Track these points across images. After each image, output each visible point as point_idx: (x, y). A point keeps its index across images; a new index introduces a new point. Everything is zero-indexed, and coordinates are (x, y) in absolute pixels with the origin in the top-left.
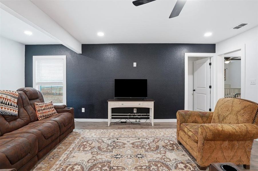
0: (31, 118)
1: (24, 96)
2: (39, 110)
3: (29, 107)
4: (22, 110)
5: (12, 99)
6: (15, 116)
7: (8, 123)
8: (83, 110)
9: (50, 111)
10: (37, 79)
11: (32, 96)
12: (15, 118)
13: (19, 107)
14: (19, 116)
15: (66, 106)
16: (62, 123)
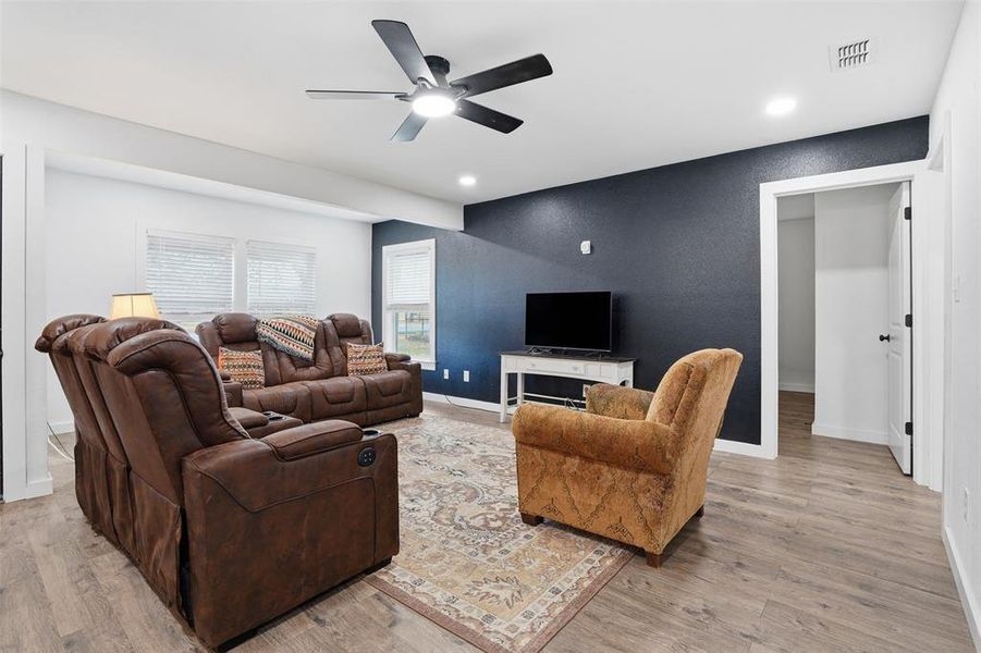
0: (335, 369)
1: (331, 331)
2: (351, 359)
3: (337, 351)
4: (322, 352)
5: (308, 331)
6: (307, 360)
7: (293, 368)
8: (466, 377)
9: (373, 364)
10: (389, 298)
11: (347, 330)
12: (306, 364)
13: (318, 346)
14: (314, 362)
15: (407, 359)
16: (375, 385)
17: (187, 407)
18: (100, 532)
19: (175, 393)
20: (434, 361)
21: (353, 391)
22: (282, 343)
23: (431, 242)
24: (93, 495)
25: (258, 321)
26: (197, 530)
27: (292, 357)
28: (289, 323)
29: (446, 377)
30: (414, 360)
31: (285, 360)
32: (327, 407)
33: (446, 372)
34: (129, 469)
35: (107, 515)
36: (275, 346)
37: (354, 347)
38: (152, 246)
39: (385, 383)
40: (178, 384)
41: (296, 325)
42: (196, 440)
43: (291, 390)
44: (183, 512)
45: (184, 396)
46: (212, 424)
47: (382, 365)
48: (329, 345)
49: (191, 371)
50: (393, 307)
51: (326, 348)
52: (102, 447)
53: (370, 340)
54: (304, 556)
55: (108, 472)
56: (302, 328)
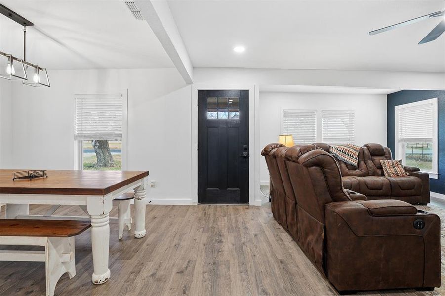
0: (370, 171)
1: (367, 152)
3: (370, 162)
5: (354, 152)
7: (347, 169)
10: (399, 134)
11: (376, 152)
12: (354, 168)
13: (360, 160)
14: (358, 167)
15: (418, 170)
16: (396, 183)
17: (327, 183)
18: (280, 224)
19: (323, 177)
20: (436, 173)
21: (382, 184)
22: (342, 157)
23: (435, 100)
24: (278, 210)
25: (330, 146)
26: (332, 236)
27: (346, 164)
28: (345, 147)
30: (423, 171)
31: (343, 165)
34: (296, 204)
35: (284, 218)
36: (338, 158)
38: (285, 116)
39: (403, 182)
40: (324, 173)
41: (348, 149)
42: (330, 198)
43: (348, 180)
44: (325, 227)
45: (326, 178)
46: (337, 192)
48: (366, 159)
49: (330, 168)
50: (402, 140)
51: (364, 161)
52: (283, 193)
53: (391, 158)
54: (382, 266)
55: (286, 203)
56: (351, 150)
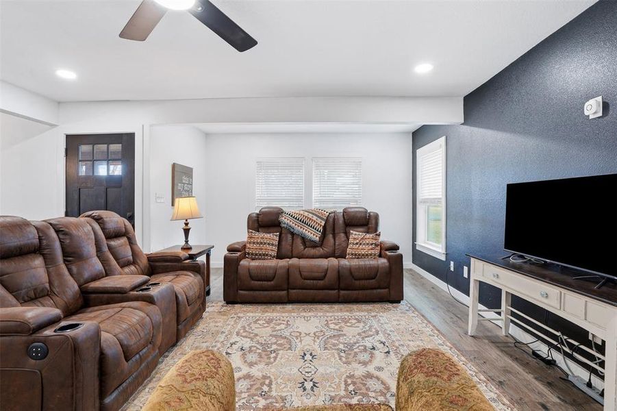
0: (336, 251)
1: (341, 221)
2: (351, 244)
3: (341, 237)
4: (329, 236)
5: (319, 221)
6: (314, 242)
7: (303, 248)
8: (465, 272)
9: (365, 249)
10: (421, 193)
11: (353, 221)
12: (314, 245)
13: (326, 232)
14: (320, 244)
16: (348, 269)
20: (445, 252)
21: (326, 272)
22: (298, 229)
23: (444, 139)
25: (282, 212)
27: (304, 240)
28: (306, 214)
29: (452, 269)
32: (300, 281)
33: (452, 263)
36: (292, 230)
37: (356, 234)
41: (310, 216)
43: (273, 265)
47: (373, 252)
48: (336, 232)
50: (423, 201)
51: (333, 234)
56: (315, 218)
